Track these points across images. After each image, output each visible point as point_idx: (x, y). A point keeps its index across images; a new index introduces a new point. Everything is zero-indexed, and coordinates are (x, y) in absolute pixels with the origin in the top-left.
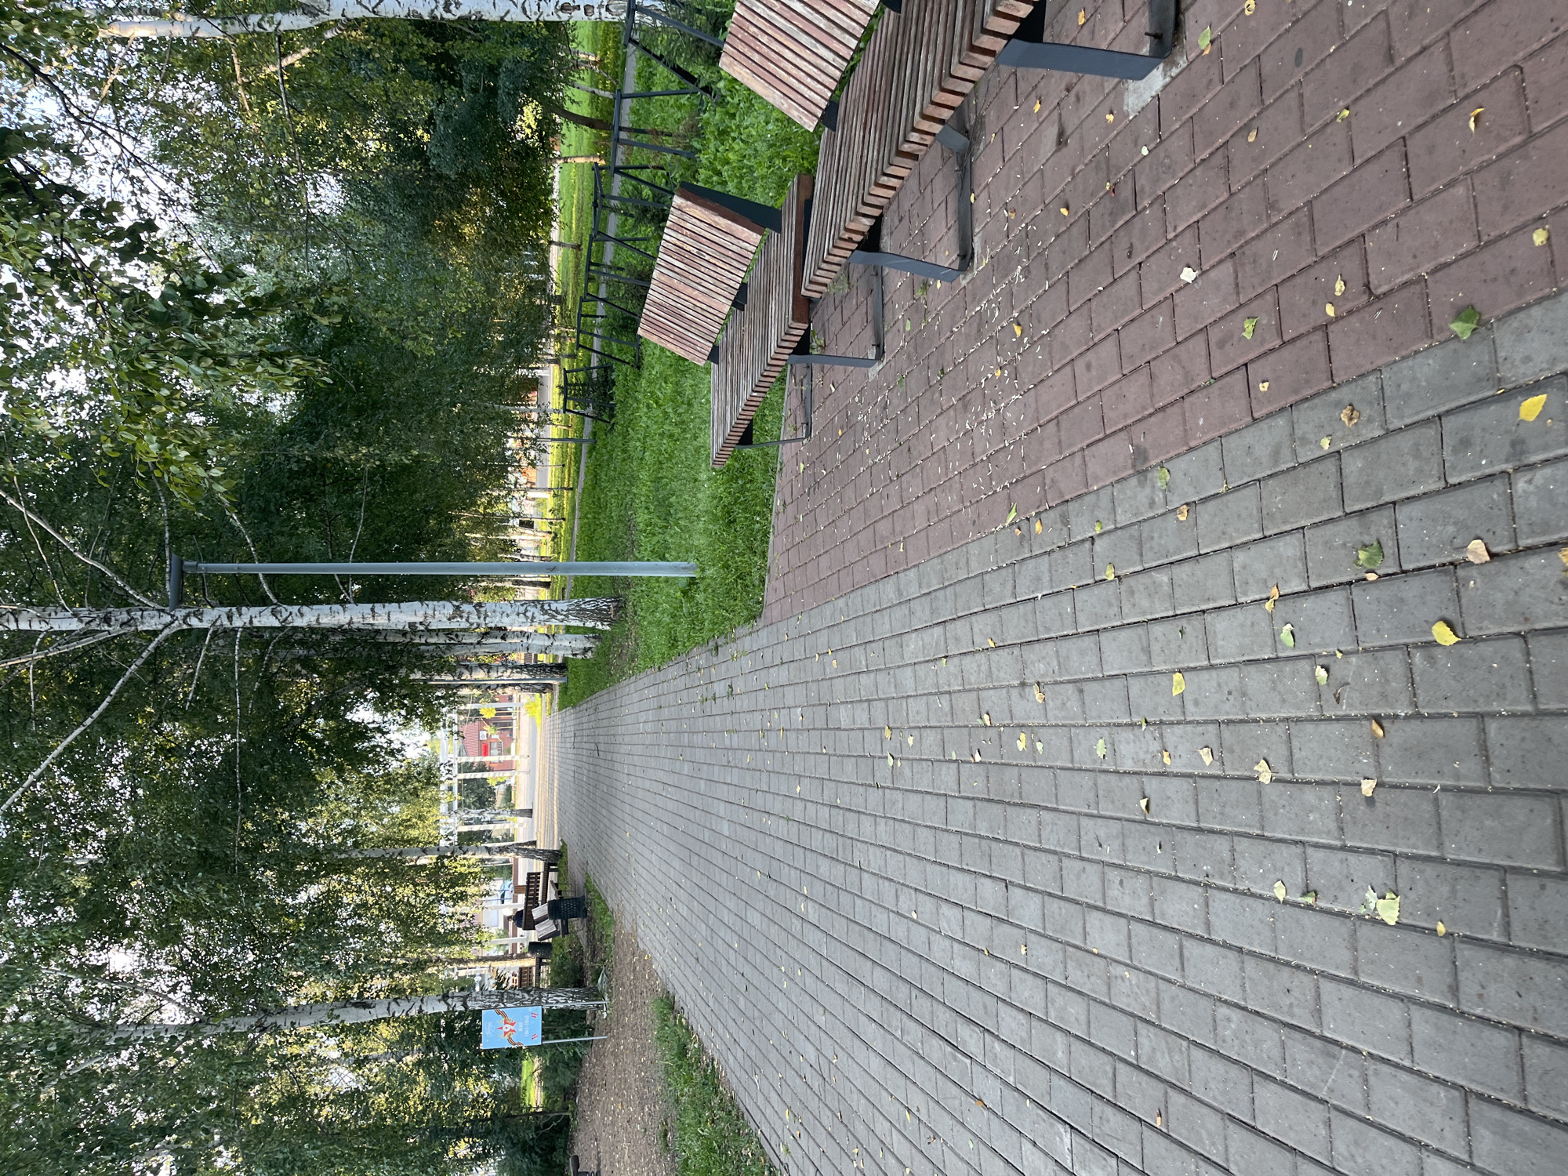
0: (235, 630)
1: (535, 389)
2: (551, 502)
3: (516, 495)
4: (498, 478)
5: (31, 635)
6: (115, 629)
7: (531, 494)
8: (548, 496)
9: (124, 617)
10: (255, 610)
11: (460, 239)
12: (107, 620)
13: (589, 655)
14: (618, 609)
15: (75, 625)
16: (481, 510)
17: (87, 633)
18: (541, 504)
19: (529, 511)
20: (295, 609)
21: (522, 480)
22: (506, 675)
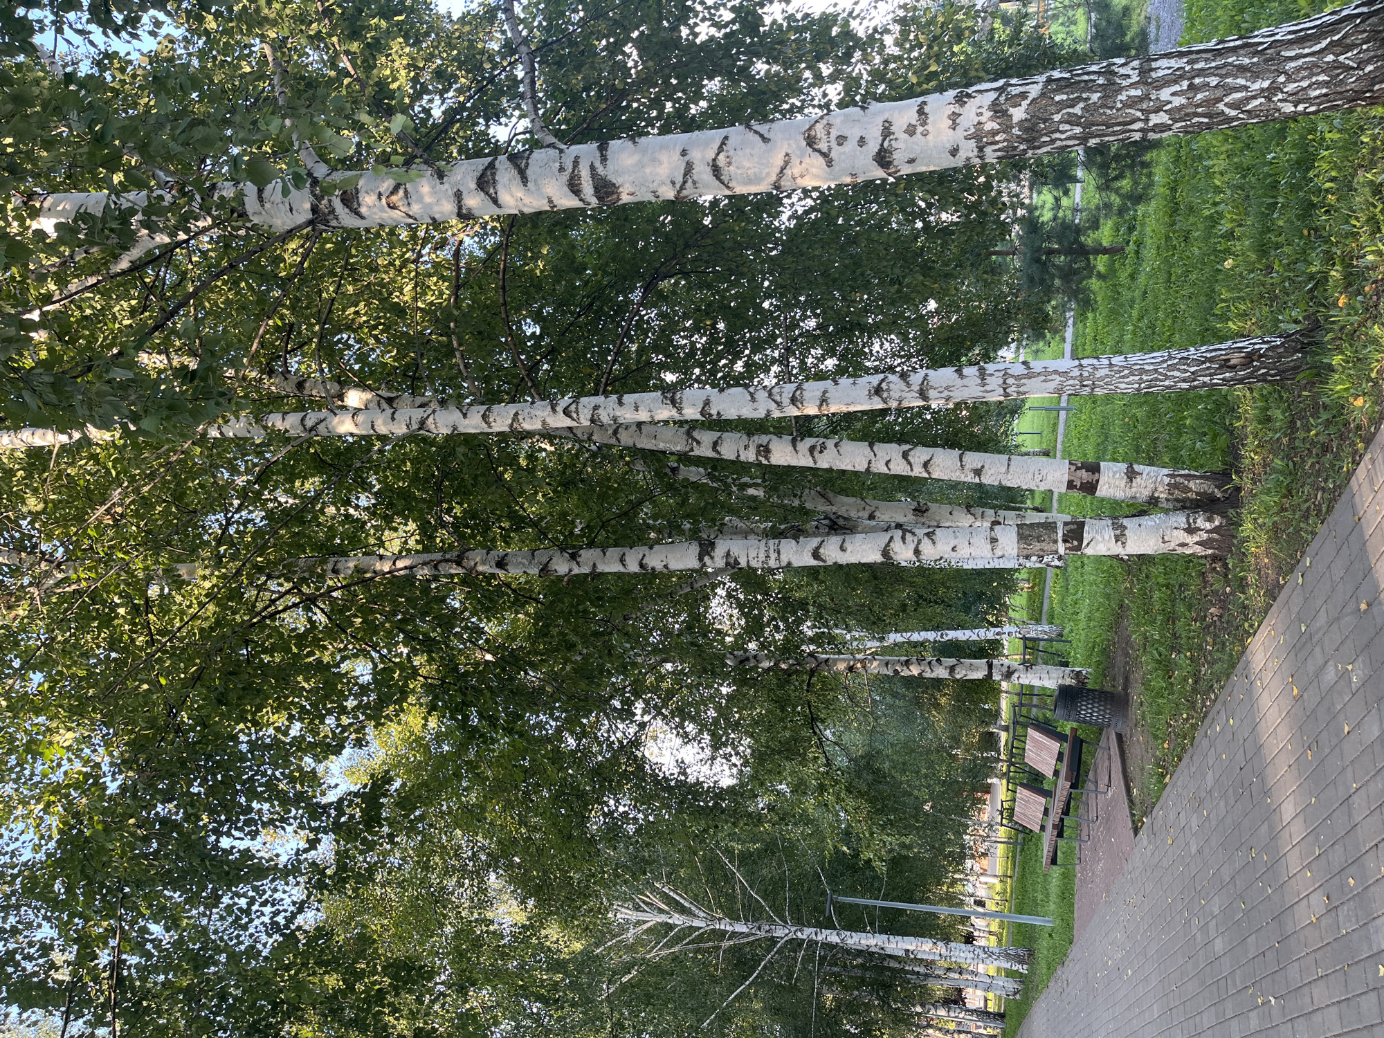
0: (817, 943)
1: (988, 792)
2: (998, 887)
3: (971, 878)
4: (958, 864)
5: (724, 932)
6: (763, 934)
7: (983, 879)
8: (996, 881)
9: (767, 928)
10: (828, 932)
11: (937, 706)
12: (759, 929)
13: (1018, 997)
14: (1030, 955)
15: (744, 929)
16: (945, 888)
17: (748, 935)
18: (991, 887)
19: (982, 893)
20: (848, 933)
21: (977, 868)
22: (961, 1016)
